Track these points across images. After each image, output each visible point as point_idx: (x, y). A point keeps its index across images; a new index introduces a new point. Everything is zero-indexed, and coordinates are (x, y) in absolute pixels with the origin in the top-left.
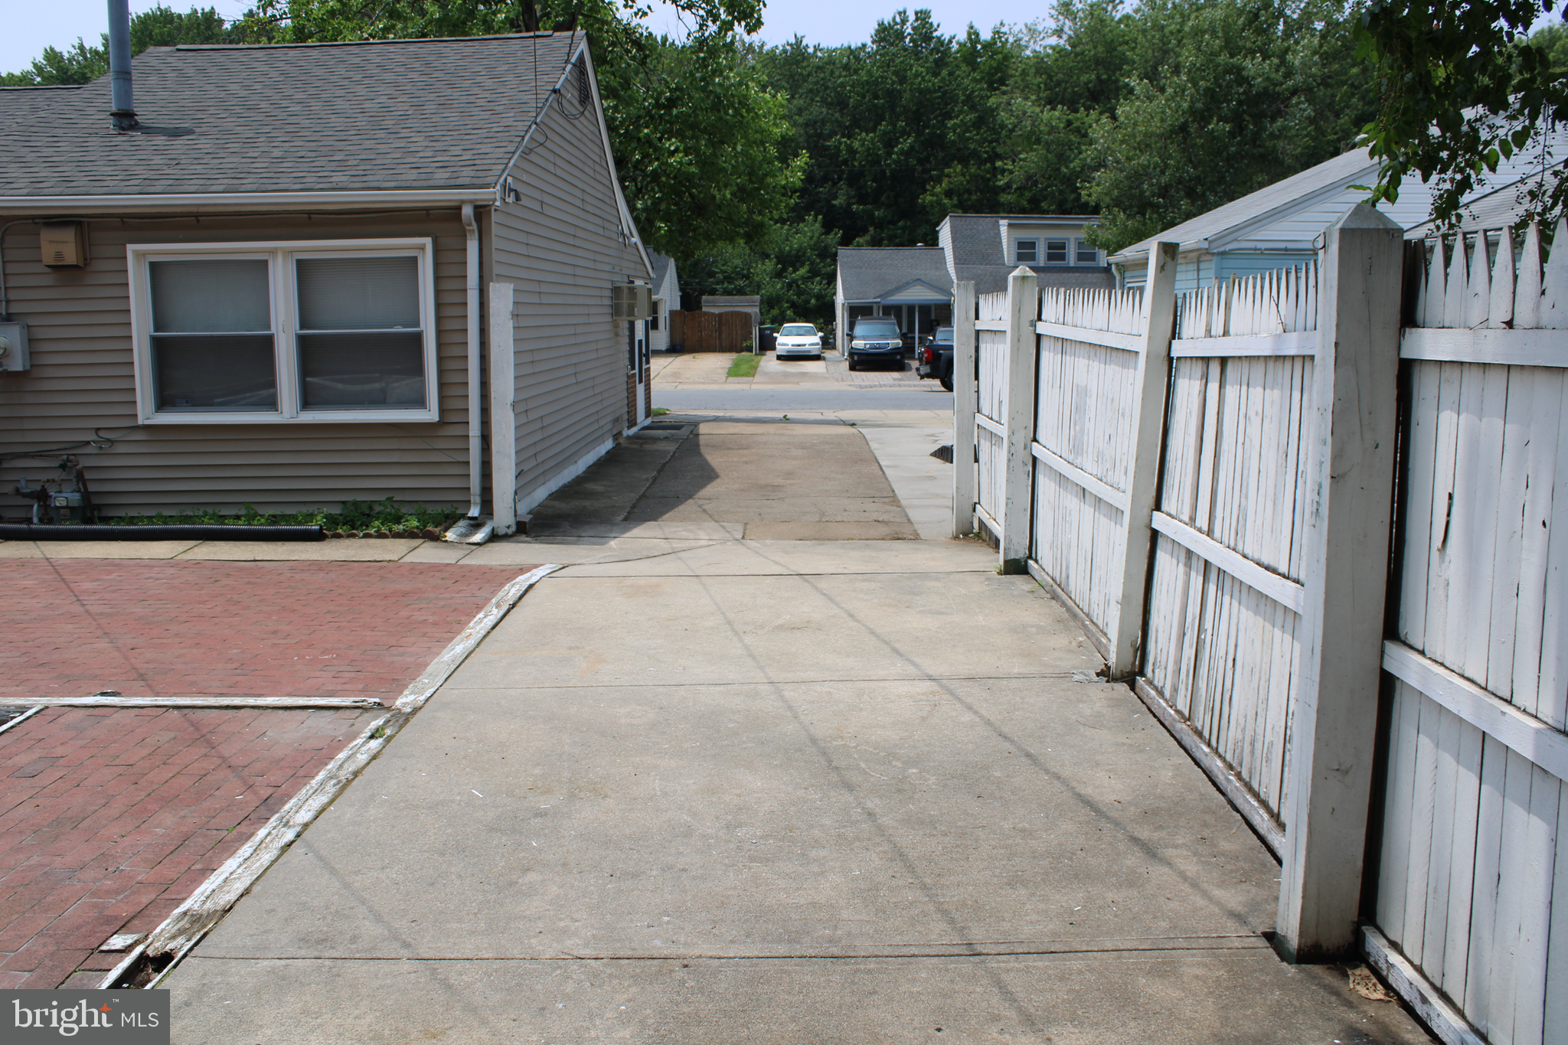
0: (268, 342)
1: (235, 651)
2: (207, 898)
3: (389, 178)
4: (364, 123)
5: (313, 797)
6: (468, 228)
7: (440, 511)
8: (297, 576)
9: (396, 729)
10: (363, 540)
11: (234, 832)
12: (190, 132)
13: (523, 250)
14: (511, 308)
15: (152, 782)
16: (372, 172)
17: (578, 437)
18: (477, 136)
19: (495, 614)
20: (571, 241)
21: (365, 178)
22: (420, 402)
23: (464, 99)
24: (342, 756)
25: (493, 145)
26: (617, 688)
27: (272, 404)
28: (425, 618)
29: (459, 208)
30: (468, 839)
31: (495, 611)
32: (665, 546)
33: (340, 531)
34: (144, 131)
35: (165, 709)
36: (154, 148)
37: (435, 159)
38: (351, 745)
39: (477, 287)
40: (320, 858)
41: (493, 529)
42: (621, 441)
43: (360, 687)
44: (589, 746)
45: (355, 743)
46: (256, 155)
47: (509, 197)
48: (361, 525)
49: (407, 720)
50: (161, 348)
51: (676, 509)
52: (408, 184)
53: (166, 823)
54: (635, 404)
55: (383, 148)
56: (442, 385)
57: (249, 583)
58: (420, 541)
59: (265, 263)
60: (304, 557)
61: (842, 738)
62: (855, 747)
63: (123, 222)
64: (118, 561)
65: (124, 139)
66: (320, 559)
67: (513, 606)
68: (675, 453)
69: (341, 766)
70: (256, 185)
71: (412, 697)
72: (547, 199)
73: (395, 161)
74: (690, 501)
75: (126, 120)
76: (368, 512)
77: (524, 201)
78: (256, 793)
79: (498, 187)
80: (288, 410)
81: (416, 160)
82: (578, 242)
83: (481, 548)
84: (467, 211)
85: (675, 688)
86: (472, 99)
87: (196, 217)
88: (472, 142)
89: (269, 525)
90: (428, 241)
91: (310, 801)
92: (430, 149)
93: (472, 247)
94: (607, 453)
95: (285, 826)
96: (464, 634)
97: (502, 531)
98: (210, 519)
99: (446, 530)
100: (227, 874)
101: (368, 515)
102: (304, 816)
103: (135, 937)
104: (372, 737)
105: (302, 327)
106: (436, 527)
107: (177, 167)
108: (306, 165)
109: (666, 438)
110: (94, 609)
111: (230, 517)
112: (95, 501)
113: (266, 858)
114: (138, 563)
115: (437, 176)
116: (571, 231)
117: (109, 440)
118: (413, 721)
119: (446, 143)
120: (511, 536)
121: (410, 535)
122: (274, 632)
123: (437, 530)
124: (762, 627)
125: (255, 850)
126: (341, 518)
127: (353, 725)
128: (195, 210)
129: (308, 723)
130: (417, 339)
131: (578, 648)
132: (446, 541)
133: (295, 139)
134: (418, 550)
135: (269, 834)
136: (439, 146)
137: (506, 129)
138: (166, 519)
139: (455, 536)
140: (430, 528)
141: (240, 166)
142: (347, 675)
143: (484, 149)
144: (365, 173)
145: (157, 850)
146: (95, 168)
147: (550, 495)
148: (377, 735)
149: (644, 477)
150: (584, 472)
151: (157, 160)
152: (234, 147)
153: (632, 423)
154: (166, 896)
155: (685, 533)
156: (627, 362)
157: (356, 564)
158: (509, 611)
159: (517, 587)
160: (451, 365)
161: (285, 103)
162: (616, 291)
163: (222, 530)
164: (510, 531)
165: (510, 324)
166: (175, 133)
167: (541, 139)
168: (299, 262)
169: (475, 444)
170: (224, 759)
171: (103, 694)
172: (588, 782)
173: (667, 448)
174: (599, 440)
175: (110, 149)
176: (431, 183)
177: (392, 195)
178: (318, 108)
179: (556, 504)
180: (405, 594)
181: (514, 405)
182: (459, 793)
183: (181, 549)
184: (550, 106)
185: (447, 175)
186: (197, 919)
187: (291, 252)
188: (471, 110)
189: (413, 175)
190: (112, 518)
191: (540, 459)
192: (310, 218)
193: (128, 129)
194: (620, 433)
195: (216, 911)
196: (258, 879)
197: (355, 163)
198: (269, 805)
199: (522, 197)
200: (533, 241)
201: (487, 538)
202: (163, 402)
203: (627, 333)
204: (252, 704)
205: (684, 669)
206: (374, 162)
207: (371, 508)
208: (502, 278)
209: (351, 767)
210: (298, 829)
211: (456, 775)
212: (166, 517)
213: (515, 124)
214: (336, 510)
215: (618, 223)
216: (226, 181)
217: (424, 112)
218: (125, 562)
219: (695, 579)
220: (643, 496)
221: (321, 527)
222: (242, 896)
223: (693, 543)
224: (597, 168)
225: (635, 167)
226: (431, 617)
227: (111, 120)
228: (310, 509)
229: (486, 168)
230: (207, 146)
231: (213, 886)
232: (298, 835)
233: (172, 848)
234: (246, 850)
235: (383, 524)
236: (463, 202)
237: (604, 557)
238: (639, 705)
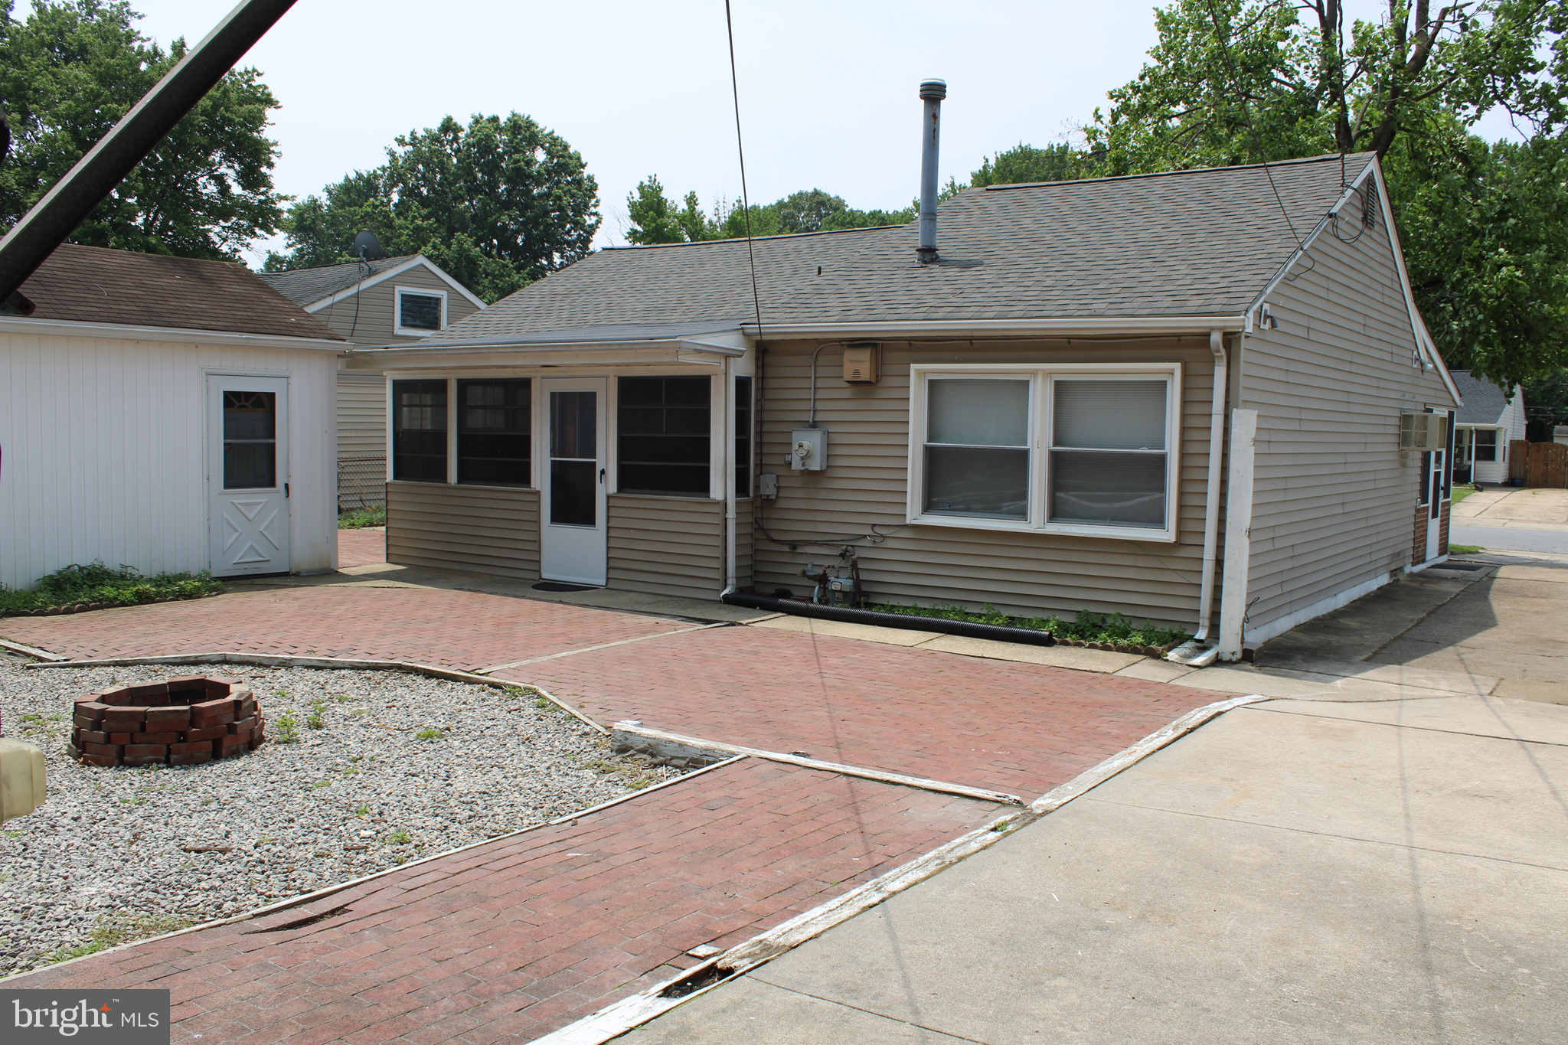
0: (1023, 457)
1: (925, 735)
2: (784, 934)
3: (1145, 305)
4: (1134, 253)
5: (914, 871)
6: (1216, 354)
7: (1167, 630)
8: (1013, 676)
9: (1019, 826)
10: (1088, 650)
11: (836, 887)
12: (980, 263)
13: (1282, 377)
14: (1253, 434)
15: (795, 833)
16: (1130, 300)
17: (1341, 569)
18: (1238, 264)
19: (1171, 735)
20: (1346, 367)
21: (1122, 306)
22: (1159, 521)
23: (1235, 227)
24: (957, 841)
25: (1252, 272)
26: (1247, 825)
27: (1022, 514)
28: (1109, 730)
29: (1208, 335)
30: (1023, 935)
31: (1171, 732)
32: (1394, 691)
33: (1069, 639)
34: (942, 264)
35: (837, 775)
36: (946, 278)
37: (1193, 287)
38: (970, 834)
39: (1223, 412)
40: (889, 923)
41: (1218, 654)
42: (1401, 577)
43: (1017, 784)
44: (1187, 875)
45: (976, 832)
46: (1030, 284)
47: (1265, 323)
48: (1091, 635)
49: (1034, 820)
50: (932, 455)
51: (1429, 655)
52: (1160, 311)
53: (790, 867)
54: (1426, 540)
55: (1146, 276)
56: (1181, 507)
57: (968, 677)
58: (1142, 657)
59: (1027, 383)
60: (1027, 659)
61: (1460, 918)
62: (1469, 931)
63: (910, 345)
64: (867, 644)
65: (924, 271)
66: (1041, 663)
67: (1192, 730)
68: (1458, 595)
69: (952, 849)
70: (1023, 312)
71: (1050, 800)
72: (1314, 325)
73: (1154, 289)
74: (1451, 648)
75: (929, 254)
76: (1100, 624)
77: (1281, 326)
78: (870, 859)
79: (1251, 314)
80: (1037, 520)
81: (1174, 288)
82: (1354, 369)
83: (1200, 671)
84: (1216, 338)
85: (1307, 835)
86: (1243, 226)
87: (970, 340)
88: (1233, 269)
89: (1007, 626)
90: (1177, 367)
91: (909, 874)
92: (1189, 277)
93: (1220, 373)
94: (1378, 589)
95: (877, 890)
96: (1128, 750)
97: (1226, 657)
98: (955, 615)
99: (1170, 649)
100: (809, 919)
101: (1100, 627)
102: (897, 885)
103: (716, 950)
104: (994, 829)
105: (1055, 444)
106: (1161, 645)
107: (961, 295)
108: (1072, 293)
109: (1454, 579)
110: (828, 682)
111: (973, 614)
112: (865, 588)
113: (847, 912)
114: (884, 647)
115: (1189, 303)
116: (1348, 357)
117: (882, 535)
118: (1039, 821)
119: (1207, 271)
120: (1235, 663)
121: (1133, 650)
122: (967, 724)
123: (1160, 648)
124: (1440, 789)
125: (842, 905)
126: (1073, 627)
127: (986, 816)
128: (969, 334)
129: (949, 807)
130: (1161, 461)
131: (1232, 779)
132: (1167, 660)
133: (1068, 268)
134: (1136, 665)
135: (861, 894)
136: (1199, 273)
137: (1269, 256)
138: (918, 611)
139: (1177, 656)
140: (1154, 646)
141: (1014, 294)
142: (1011, 772)
143: (1242, 276)
144: (1123, 300)
145: (770, 887)
146: (894, 298)
147: (1296, 627)
148: (999, 829)
149: (1410, 617)
150: (1345, 607)
151: (946, 289)
152: (1013, 277)
153: (1419, 559)
154: (757, 925)
155: (1424, 681)
156: (1417, 494)
157: (1072, 672)
158: (1185, 734)
159: (1204, 712)
160: (1192, 488)
161: (1067, 235)
162: (1405, 419)
163: (962, 627)
164: (1234, 658)
165: (1252, 450)
166: (966, 265)
167: (1309, 264)
168: (1057, 383)
169: (1208, 567)
170: (860, 824)
171: (796, 753)
172: (1164, 908)
173: (1450, 589)
174: (1372, 573)
175: (911, 280)
176: (1183, 310)
177: (1145, 321)
178: (1095, 239)
179: (1300, 636)
180: (1103, 705)
181: (1250, 532)
182: (1039, 894)
183: (923, 639)
184: (1324, 230)
185: (1199, 303)
186: (767, 948)
187: (1050, 373)
188: (1239, 237)
189: (1168, 302)
190: (876, 605)
191: (1287, 588)
192: (1069, 342)
193: (929, 263)
194: (1401, 569)
195: (784, 946)
196: (830, 928)
197: (1117, 291)
198: (875, 870)
199: (1278, 323)
200: (1293, 367)
201: (1209, 662)
202: (928, 507)
203: (1419, 463)
204: (908, 783)
205: (1329, 817)
206: (1134, 290)
207: (1104, 621)
208: (1247, 403)
209: (960, 852)
210: (885, 895)
211: (1047, 877)
212: (920, 609)
213: (1279, 250)
214: (1070, 619)
215: (1414, 348)
216: (998, 308)
217: (1193, 240)
218: (873, 645)
219: (1396, 728)
220: (1400, 637)
221: (1051, 633)
222: (811, 939)
223: (1428, 693)
224: (1387, 291)
225: (1453, 288)
226: (1116, 731)
227: (917, 255)
228: (1045, 616)
229: (1239, 295)
230: (991, 276)
231: (793, 926)
232: (883, 901)
233: (782, 888)
234: (834, 903)
235: (1109, 636)
236: (1212, 329)
237: (1321, 695)
238: (1260, 845)
